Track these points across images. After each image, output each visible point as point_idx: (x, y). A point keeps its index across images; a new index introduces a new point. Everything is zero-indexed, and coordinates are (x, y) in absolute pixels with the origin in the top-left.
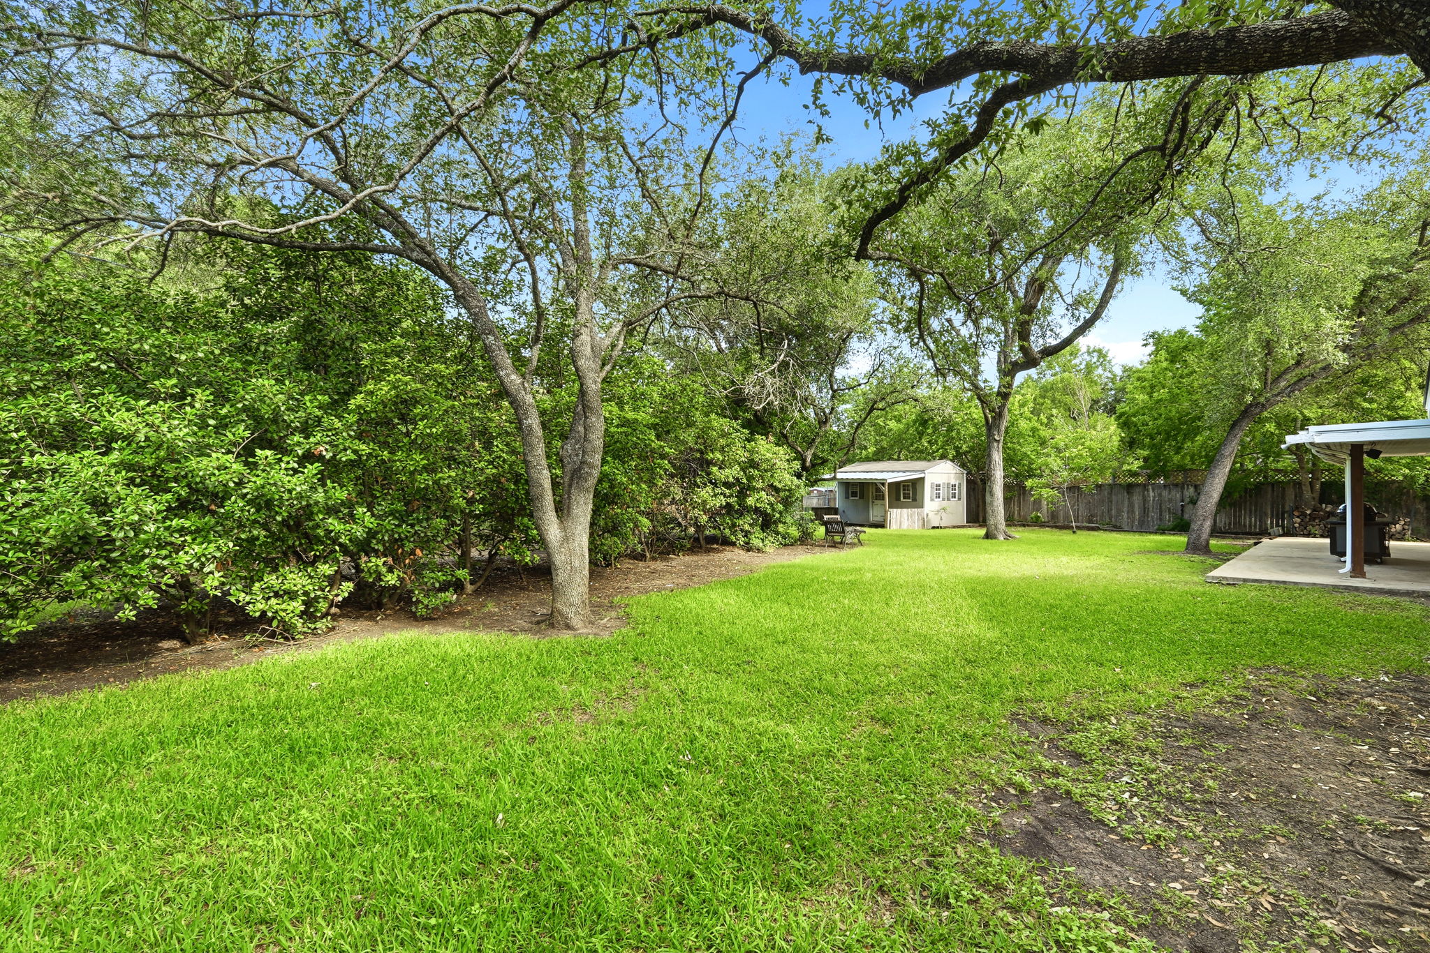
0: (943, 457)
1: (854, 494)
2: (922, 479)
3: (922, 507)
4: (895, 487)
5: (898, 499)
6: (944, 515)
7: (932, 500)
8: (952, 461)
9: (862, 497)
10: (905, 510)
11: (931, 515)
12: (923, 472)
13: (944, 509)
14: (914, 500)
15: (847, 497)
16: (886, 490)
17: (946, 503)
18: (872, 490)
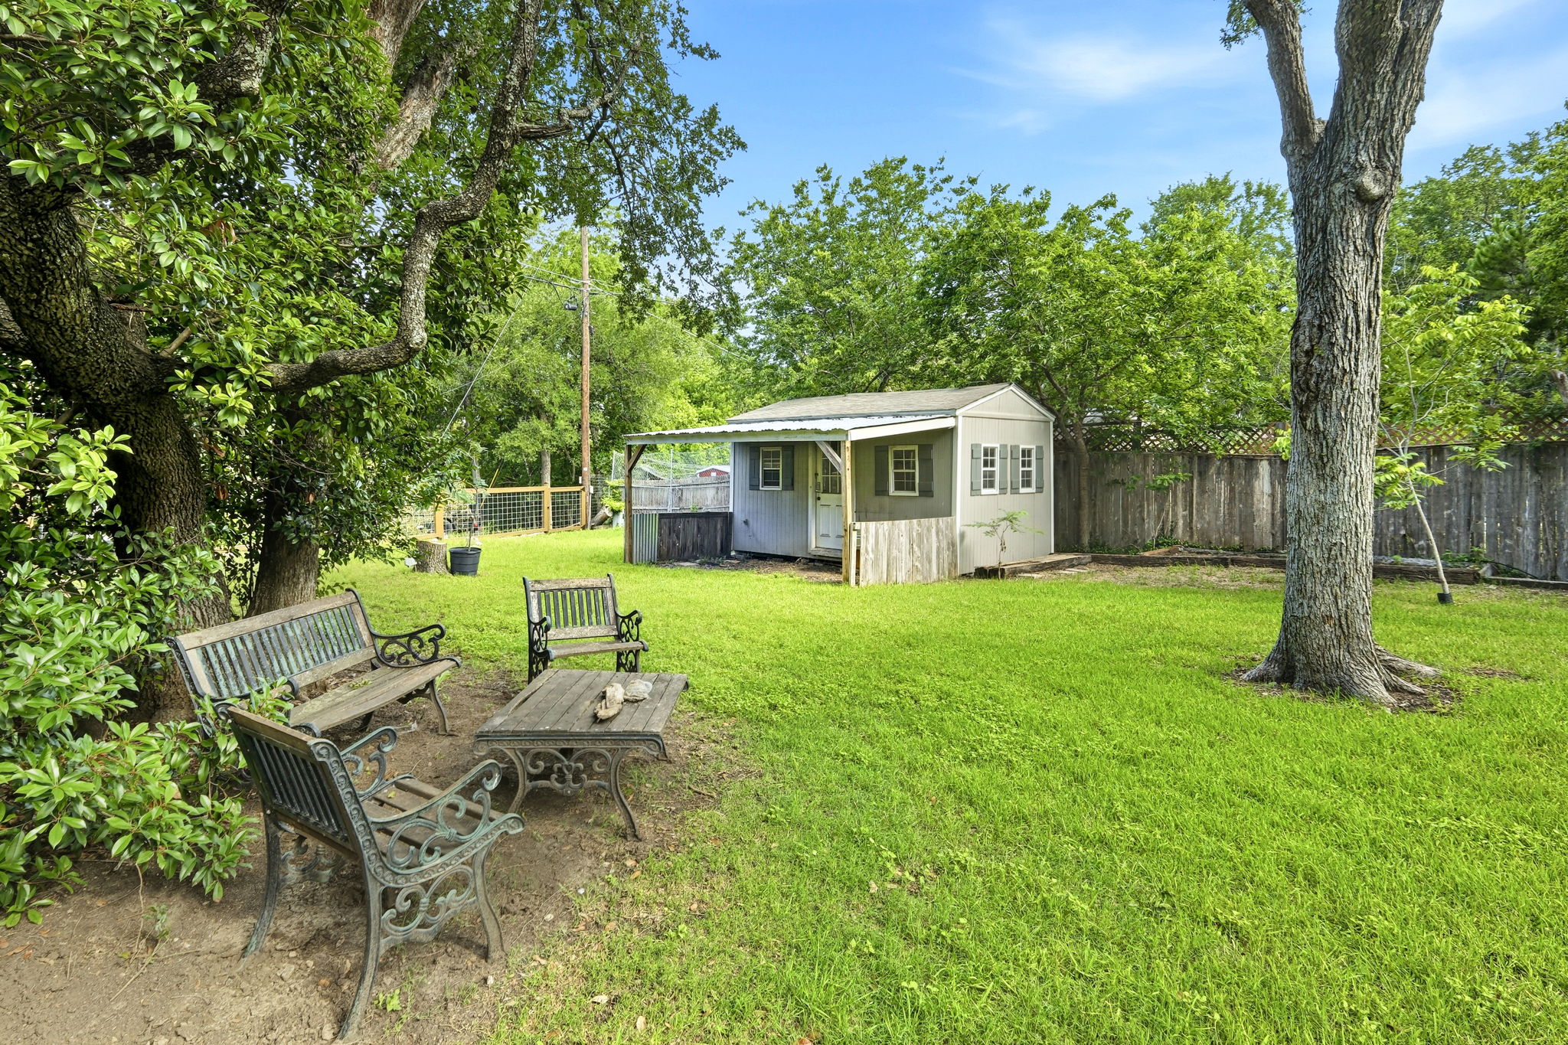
0: (996, 377)
1: (771, 478)
2: (949, 433)
3: (948, 511)
4: (872, 452)
5: (881, 490)
6: (1010, 537)
7: (974, 491)
8: (1019, 383)
9: (790, 485)
10: (903, 524)
11: (974, 536)
12: (951, 412)
13: (1011, 519)
14: (927, 492)
15: (754, 487)
16: (845, 463)
17: (1010, 503)
18: (812, 468)
